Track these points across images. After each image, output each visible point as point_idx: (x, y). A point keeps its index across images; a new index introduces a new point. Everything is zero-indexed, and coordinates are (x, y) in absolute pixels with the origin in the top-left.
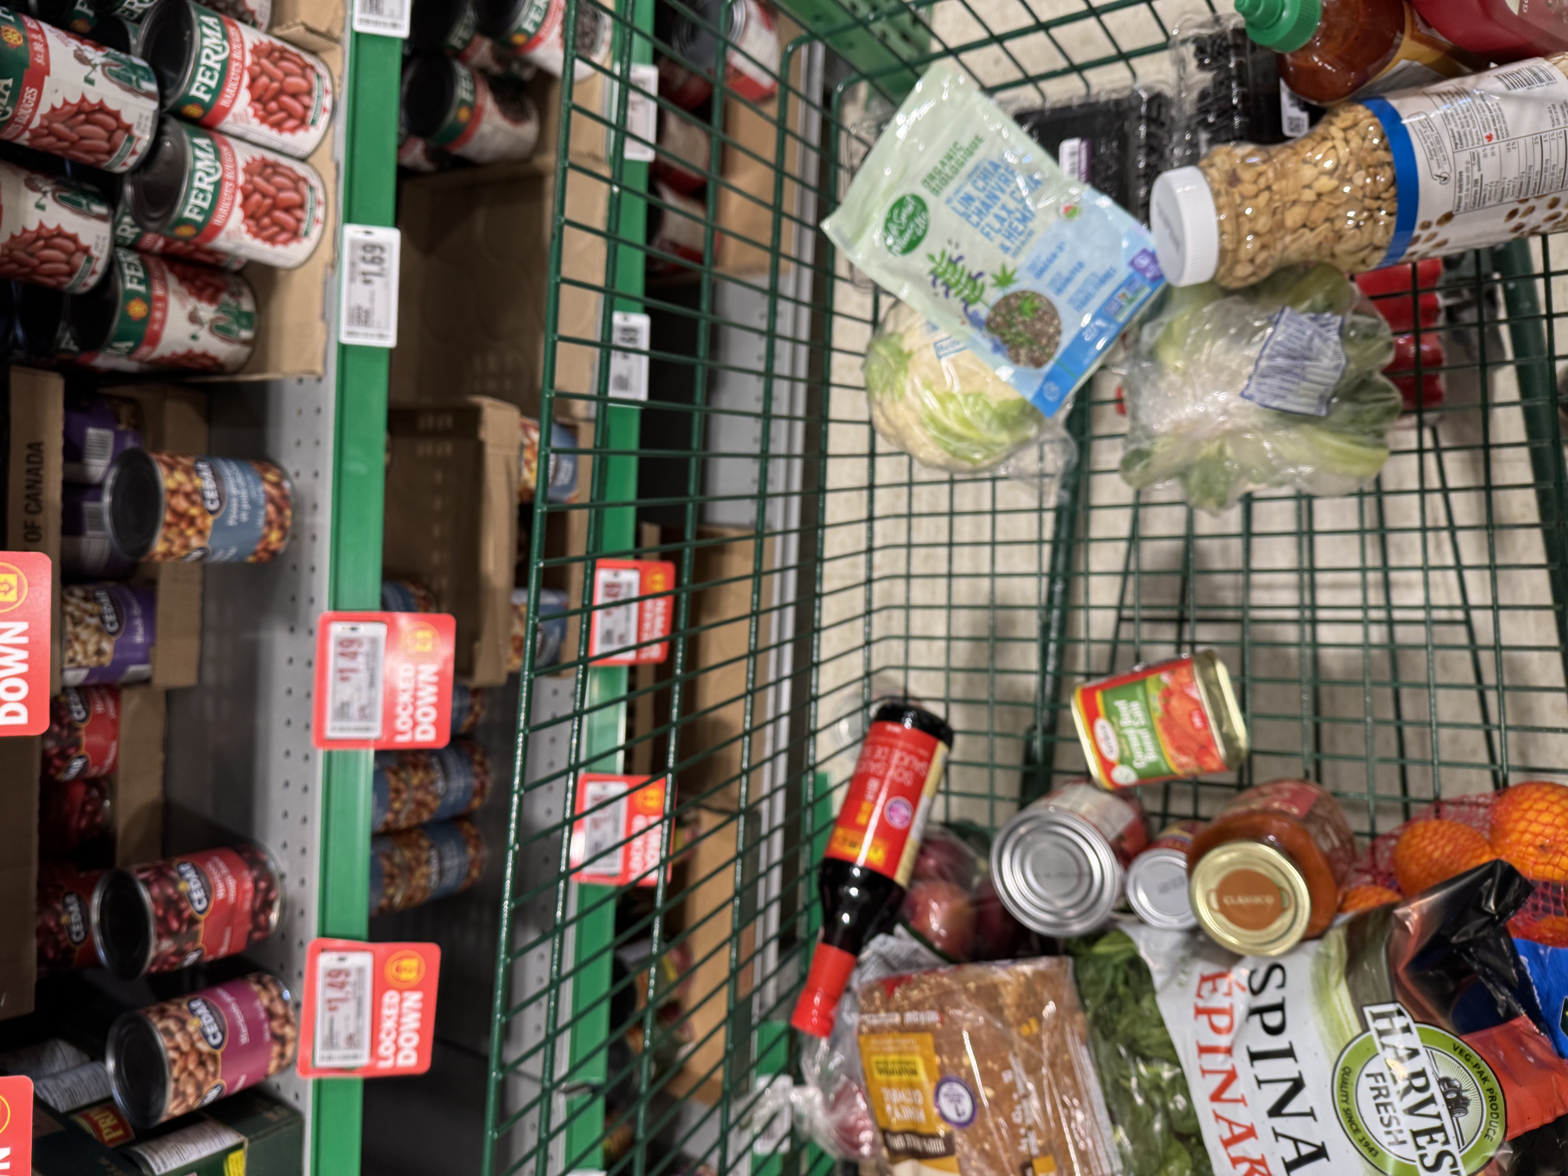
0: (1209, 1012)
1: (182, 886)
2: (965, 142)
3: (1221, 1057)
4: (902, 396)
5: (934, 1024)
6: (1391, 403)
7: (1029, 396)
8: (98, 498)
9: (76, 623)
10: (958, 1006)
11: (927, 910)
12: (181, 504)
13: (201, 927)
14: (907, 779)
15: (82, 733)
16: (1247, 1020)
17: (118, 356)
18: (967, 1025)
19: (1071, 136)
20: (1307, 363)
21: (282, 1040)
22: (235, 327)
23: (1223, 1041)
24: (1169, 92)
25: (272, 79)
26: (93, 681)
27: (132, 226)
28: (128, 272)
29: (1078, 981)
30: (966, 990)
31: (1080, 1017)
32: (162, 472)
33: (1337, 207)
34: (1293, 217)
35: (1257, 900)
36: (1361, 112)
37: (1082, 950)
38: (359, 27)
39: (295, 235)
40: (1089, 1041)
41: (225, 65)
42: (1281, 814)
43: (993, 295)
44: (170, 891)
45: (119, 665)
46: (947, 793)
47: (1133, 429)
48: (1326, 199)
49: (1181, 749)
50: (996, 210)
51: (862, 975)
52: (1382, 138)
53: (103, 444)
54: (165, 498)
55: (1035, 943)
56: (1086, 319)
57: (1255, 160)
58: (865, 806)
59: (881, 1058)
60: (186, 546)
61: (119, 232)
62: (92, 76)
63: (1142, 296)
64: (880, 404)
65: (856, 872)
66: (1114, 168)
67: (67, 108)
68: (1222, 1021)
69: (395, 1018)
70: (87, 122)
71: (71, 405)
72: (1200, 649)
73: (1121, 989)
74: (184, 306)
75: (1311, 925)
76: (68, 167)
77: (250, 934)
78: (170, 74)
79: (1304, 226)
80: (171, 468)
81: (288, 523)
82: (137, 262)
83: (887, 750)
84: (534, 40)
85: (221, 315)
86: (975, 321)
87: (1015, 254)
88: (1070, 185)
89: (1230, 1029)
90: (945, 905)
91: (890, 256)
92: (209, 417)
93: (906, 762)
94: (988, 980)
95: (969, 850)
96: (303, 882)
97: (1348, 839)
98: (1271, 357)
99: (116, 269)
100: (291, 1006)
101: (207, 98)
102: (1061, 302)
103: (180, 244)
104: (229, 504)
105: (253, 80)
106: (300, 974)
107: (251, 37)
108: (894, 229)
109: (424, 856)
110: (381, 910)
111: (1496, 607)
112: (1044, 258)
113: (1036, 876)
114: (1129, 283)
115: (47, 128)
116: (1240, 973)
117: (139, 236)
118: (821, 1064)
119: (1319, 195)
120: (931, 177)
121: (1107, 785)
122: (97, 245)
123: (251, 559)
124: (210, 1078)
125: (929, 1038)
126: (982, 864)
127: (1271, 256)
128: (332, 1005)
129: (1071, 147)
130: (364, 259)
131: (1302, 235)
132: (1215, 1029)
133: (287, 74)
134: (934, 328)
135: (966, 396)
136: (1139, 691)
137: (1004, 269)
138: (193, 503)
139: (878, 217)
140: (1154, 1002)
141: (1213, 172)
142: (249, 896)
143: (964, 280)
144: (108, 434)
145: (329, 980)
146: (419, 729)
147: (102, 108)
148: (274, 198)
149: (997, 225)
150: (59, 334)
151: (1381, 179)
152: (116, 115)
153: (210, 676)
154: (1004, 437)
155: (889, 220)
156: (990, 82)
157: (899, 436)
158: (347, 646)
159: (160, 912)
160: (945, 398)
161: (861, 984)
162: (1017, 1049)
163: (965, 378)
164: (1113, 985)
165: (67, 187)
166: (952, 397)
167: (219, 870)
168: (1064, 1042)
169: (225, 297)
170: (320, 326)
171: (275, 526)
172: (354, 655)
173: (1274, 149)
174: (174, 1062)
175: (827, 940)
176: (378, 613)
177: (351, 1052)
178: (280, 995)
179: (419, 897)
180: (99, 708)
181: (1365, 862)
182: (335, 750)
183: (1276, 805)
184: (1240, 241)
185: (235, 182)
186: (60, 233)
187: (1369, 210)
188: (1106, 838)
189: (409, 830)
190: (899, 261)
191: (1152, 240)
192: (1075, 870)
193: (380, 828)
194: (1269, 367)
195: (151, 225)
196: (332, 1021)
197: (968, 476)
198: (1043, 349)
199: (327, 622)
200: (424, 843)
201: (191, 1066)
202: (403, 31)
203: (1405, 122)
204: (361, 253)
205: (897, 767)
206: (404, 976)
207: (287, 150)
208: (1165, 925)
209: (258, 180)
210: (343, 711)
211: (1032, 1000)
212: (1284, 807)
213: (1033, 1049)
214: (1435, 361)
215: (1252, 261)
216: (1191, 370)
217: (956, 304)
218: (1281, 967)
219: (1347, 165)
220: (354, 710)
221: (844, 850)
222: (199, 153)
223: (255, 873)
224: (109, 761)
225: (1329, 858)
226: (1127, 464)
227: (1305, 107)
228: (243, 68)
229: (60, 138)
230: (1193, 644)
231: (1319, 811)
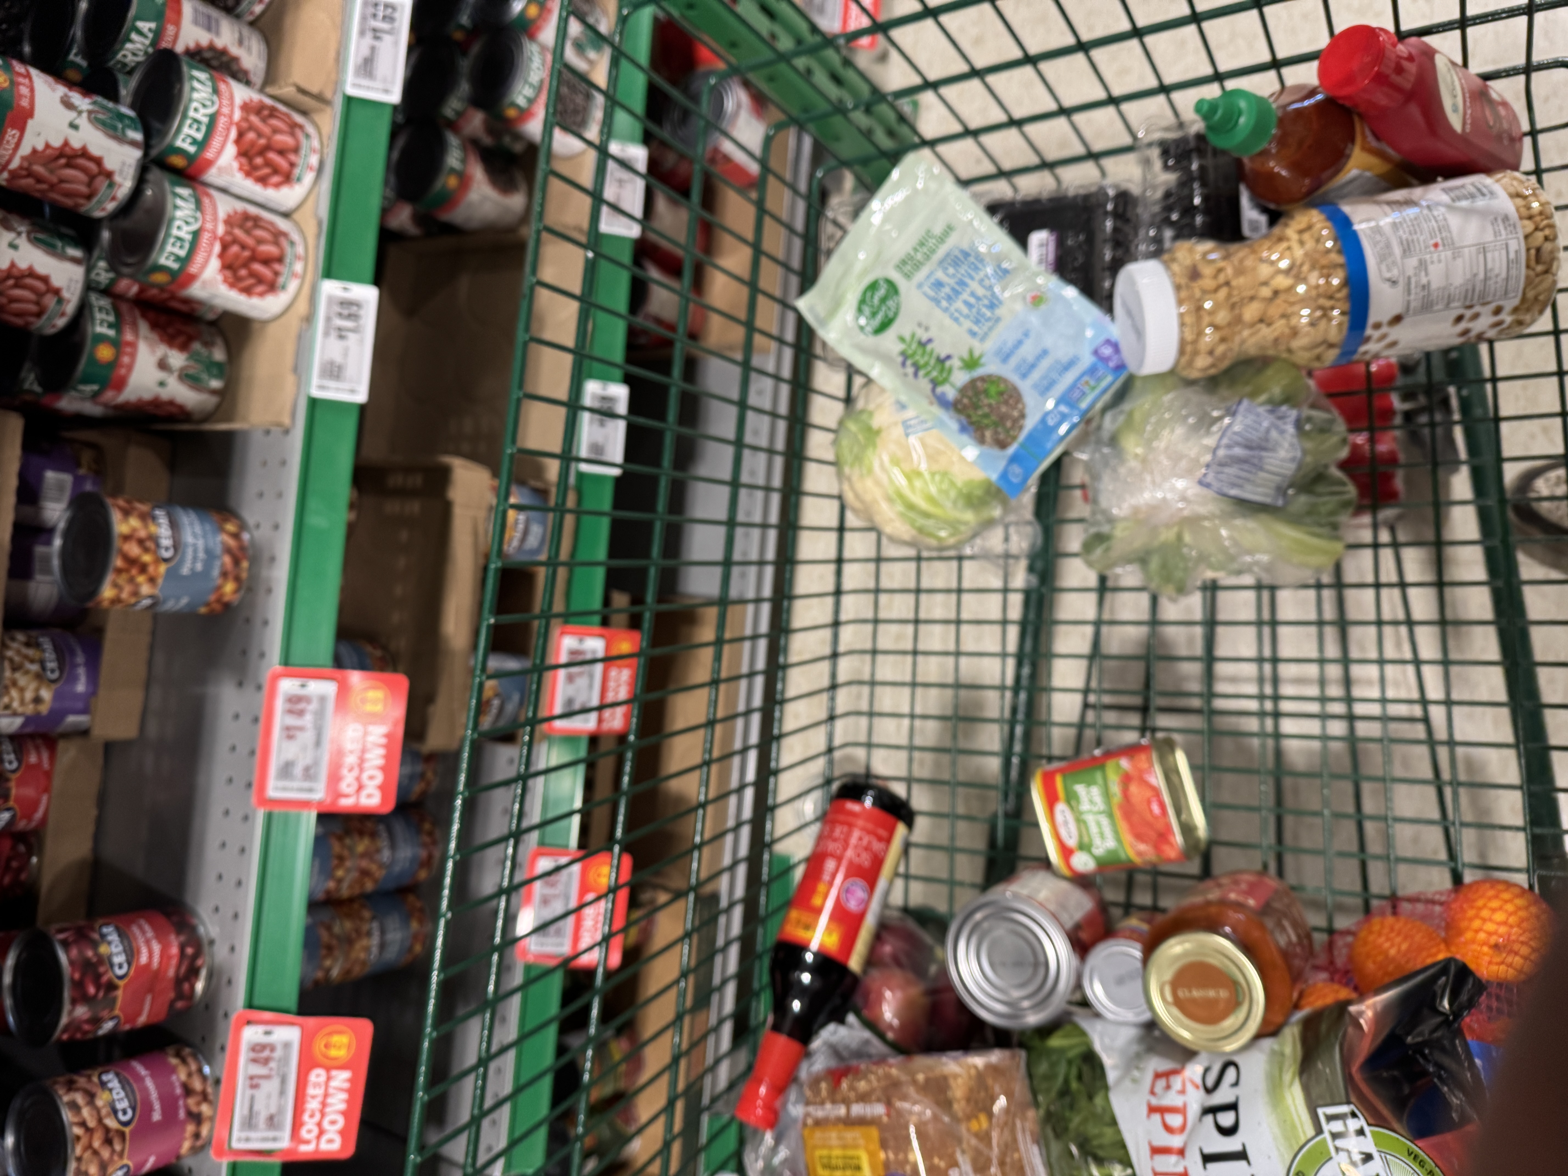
0: (1162, 1110)
1: (103, 949)
2: (938, 230)
3: (1173, 1159)
4: (870, 471)
5: (880, 1117)
6: (1346, 497)
7: (994, 477)
8: (49, 543)
9: (15, 668)
10: (904, 1098)
11: (880, 998)
12: (133, 549)
13: (119, 993)
14: (865, 860)
15: (12, 784)
16: (1200, 1120)
17: (83, 399)
18: (914, 1119)
19: (1040, 227)
20: (1264, 454)
21: (197, 1118)
22: (204, 376)
23: (1176, 1141)
24: (1135, 190)
25: (260, 135)
26: (29, 730)
27: (107, 271)
28: (99, 316)
29: (1030, 1075)
30: (914, 1082)
31: (1031, 1114)
32: (116, 516)
33: (1292, 304)
34: (1250, 312)
35: (1211, 993)
36: (1315, 217)
37: (1036, 1043)
38: (351, 91)
39: (272, 287)
40: (1041, 1140)
41: (213, 119)
42: (1239, 906)
43: (960, 378)
44: (90, 953)
45: (57, 715)
46: (907, 877)
47: (1094, 513)
48: (1282, 297)
49: (1139, 837)
50: (965, 296)
51: (811, 1065)
52: (1335, 240)
53: (60, 487)
54: (117, 543)
55: (990, 1035)
56: (1050, 404)
57: (1213, 256)
58: (821, 888)
59: (824, 1152)
60: (136, 593)
61: (93, 276)
62: (78, 122)
63: (1104, 384)
64: (849, 479)
65: (809, 957)
66: (1081, 260)
67: (49, 152)
68: (1175, 1120)
69: (320, 1099)
70: (68, 165)
71: (29, 446)
72: (1160, 735)
73: (1074, 1085)
74: (153, 352)
75: (1265, 1021)
76: (47, 210)
77: (172, 1003)
78: (156, 125)
79: (1261, 321)
80: (126, 513)
81: (244, 575)
82: (109, 307)
83: (845, 829)
84: (525, 114)
85: (192, 363)
86: (942, 402)
87: (983, 339)
88: (1037, 275)
89: (1183, 1128)
90: (899, 994)
91: (862, 337)
92: (172, 466)
93: (865, 842)
94: (938, 1072)
95: (927, 938)
96: (232, 949)
97: (1306, 935)
98: (1229, 447)
99: (86, 312)
100: (210, 1082)
101: (192, 149)
102: (1025, 387)
103: (154, 292)
104: (184, 554)
105: (241, 135)
106: (223, 1048)
107: (240, 93)
108: (867, 310)
109: (365, 927)
110: (317, 983)
111: (1448, 703)
112: (1010, 344)
113: (992, 965)
114: (1092, 371)
115: (27, 169)
116: (1194, 1070)
117: (113, 282)
118: (764, 1158)
119: (1276, 293)
120: (904, 262)
121: (1065, 871)
122: (69, 288)
123: (203, 610)
124: (116, 1158)
125: (874, 1132)
126: (938, 952)
127: (1230, 349)
128: (254, 1083)
129: (1040, 239)
130: (340, 315)
131: (1259, 330)
132: (1168, 1129)
133: (276, 131)
134: (902, 407)
135: (933, 474)
136: (1098, 776)
137: (971, 352)
138: (146, 550)
139: (852, 298)
140: (1107, 1099)
141: (1176, 267)
142: (174, 962)
143: (933, 362)
144: (67, 478)
145: (252, 1055)
146: (364, 793)
147: (84, 153)
148: (253, 251)
149: (965, 310)
150: (23, 374)
151: (1335, 282)
152: (98, 161)
153: (153, 729)
154: (969, 516)
155: (862, 302)
156: (964, 175)
157: (866, 512)
158: (296, 703)
159: (77, 976)
160: (912, 475)
161: (809, 1073)
162: (965, 1146)
163: (932, 457)
164: (1066, 1081)
165: (44, 229)
166: (919, 474)
167: (144, 932)
168: (1015, 1140)
169: (197, 346)
170: (290, 379)
171: (231, 577)
172: (301, 713)
173: (1234, 247)
174: (78, 1138)
175: (776, 1028)
176: (329, 671)
177: (271, 1134)
178: (200, 1070)
179: (357, 971)
180: (33, 759)
181: (1322, 960)
182: (277, 811)
183: (1233, 896)
184: (1200, 334)
185: (214, 232)
186: (31, 273)
187: (1321, 308)
188: (1062, 926)
189: (351, 900)
190: (871, 341)
191: (1116, 329)
192: (1031, 959)
193: (320, 896)
194: (1227, 456)
195: (126, 270)
196: (252, 1099)
197: (934, 554)
198: (1007, 431)
199: (276, 678)
200: (367, 914)
201: (96, 1144)
202: (395, 97)
203: (1357, 227)
204: (337, 309)
205: (856, 847)
206: (333, 1053)
207: (272, 205)
208: (1120, 1019)
209: (238, 232)
210: (286, 770)
211: (983, 1094)
212: (1241, 899)
213: (981, 1146)
214: (1392, 460)
215: (1211, 353)
216: (1151, 457)
217: (925, 384)
218: (1236, 1065)
219: (1301, 265)
220: (298, 770)
221: (798, 934)
222: (179, 202)
223: (182, 938)
224: (39, 814)
225: (1286, 955)
226: (1088, 547)
227: (1264, 210)
228: (231, 123)
229: (39, 180)
230: (1154, 730)
231: (1277, 905)
